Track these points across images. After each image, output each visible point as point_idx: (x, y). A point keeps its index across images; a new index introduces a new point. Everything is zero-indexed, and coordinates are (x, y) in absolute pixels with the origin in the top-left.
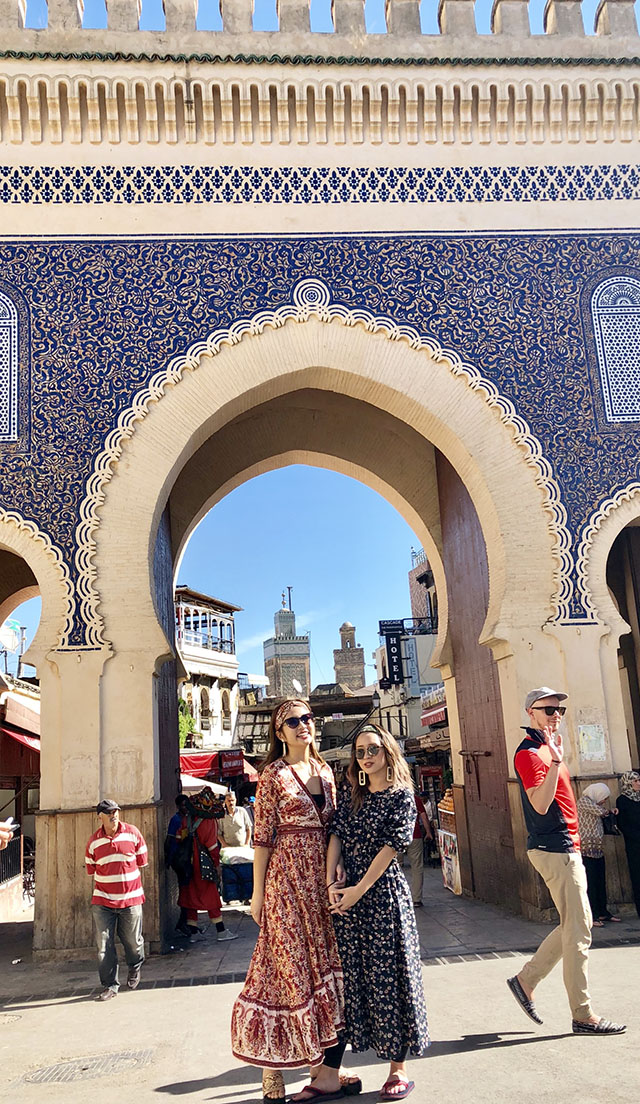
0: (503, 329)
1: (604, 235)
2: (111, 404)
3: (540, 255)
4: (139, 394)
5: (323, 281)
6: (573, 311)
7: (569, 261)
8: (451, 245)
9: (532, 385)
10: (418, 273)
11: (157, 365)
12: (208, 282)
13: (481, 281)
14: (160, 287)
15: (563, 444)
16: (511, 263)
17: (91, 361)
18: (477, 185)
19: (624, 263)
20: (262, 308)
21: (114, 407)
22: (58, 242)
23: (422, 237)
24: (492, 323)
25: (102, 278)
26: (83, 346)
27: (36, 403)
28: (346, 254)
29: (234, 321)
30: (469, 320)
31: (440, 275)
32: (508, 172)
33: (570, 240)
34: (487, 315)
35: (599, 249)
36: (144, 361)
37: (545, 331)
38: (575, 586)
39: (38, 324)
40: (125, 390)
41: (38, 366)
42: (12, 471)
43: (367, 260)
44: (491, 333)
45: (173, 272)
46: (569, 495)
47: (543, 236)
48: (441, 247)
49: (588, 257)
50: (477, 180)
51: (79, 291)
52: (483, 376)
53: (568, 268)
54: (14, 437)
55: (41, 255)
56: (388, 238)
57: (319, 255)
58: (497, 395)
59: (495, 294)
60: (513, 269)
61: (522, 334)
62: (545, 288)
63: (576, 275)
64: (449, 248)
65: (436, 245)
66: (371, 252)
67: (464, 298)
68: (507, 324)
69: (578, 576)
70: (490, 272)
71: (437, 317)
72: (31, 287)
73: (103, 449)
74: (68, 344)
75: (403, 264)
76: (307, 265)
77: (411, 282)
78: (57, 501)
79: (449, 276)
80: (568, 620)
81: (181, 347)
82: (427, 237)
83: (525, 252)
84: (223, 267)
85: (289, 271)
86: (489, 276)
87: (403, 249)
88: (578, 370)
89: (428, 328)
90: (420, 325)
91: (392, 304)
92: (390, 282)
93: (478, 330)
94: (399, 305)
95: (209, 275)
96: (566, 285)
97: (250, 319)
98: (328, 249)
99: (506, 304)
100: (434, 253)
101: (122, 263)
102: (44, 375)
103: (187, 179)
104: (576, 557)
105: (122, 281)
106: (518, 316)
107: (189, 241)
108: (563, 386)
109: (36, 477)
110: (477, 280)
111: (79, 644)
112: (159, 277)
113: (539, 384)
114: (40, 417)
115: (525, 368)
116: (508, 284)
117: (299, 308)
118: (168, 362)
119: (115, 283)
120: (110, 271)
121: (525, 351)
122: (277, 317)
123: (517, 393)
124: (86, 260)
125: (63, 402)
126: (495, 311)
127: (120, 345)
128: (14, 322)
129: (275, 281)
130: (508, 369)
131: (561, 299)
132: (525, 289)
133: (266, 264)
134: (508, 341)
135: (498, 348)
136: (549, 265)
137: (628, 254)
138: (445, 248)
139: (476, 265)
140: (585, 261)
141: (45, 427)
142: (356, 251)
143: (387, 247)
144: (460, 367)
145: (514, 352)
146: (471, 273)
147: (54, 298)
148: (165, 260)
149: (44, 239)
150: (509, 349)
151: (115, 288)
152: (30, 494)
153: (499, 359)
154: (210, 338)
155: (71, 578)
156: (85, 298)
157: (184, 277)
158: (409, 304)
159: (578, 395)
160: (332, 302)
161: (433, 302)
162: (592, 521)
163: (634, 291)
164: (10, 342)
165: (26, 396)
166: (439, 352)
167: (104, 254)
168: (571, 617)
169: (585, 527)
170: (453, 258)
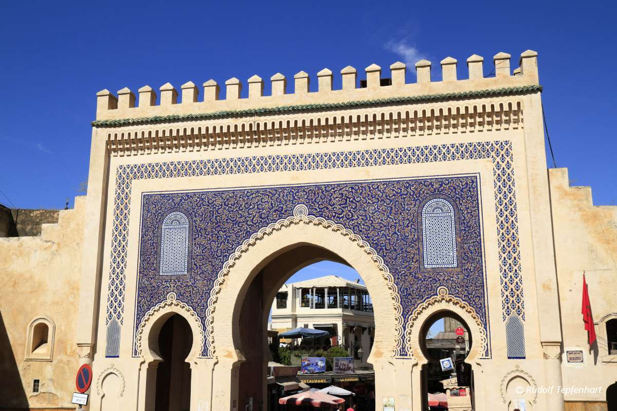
0: (381, 225)
1: (431, 179)
2: (221, 259)
3: (401, 190)
4: (231, 255)
5: (306, 205)
6: (414, 216)
7: (414, 192)
8: (361, 187)
9: (392, 251)
10: (346, 200)
11: (239, 243)
12: (260, 207)
13: (373, 203)
14: (241, 210)
15: (403, 277)
16: (387, 194)
17: (215, 242)
18: (375, 158)
19: (440, 192)
20: (280, 217)
21: (222, 261)
22: (205, 192)
23: (349, 183)
24: (376, 222)
25: (220, 207)
26: (212, 235)
27: (194, 259)
28: (316, 193)
29: (270, 223)
30: (367, 221)
31: (356, 201)
32: (389, 151)
33: (415, 182)
34: (374, 219)
35: (429, 185)
36: (234, 241)
37: (400, 225)
38: (403, 342)
39: (196, 227)
40: (226, 254)
41: (195, 244)
42: (184, 286)
43: (325, 195)
44: (376, 227)
45: (247, 203)
46: (404, 301)
47: (403, 181)
48: (357, 188)
49: (423, 190)
50: (375, 155)
51: (211, 212)
52: (371, 246)
53: (413, 195)
54: (186, 273)
55: (198, 198)
56: (334, 185)
57: (305, 193)
58: (376, 255)
59: (379, 209)
60: (388, 197)
61: (389, 227)
62: (401, 205)
63: (416, 198)
64: (361, 188)
65: (355, 187)
66: (327, 191)
67: (365, 211)
68: (383, 222)
69: (405, 337)
70: (378, 199)
71: (353, 220)
72: (194, 211)
73: (217, 278)
74: (206, 234)
75: (340, 196)
76: (300, 198)
77: (343, 204)
78: (200, 299)
79: (359, 201)
80: (399, 357)
81: (248, 235)
82: (351, 183)
83: (394, 189)
84: (266, 200)
85: (292, 201)
86: (377, 201)
87: (341, 189)
88: (413, 243)
89: (348, 225)
90: (345, 223)
91: (334, 214)
92: (334, 204)
93: (370, 226)
94: (337, 215)
95: (260, 204)
96: (411, 204)
97: (275, 222)
98: (309, 191)
99: (384, 214)
100: (353, 190)
101: (227, 200)
102: (197, 248)
103: (254, 162)
104: (405, 328)
105: (227, 208)
106: (389, 219)
107: (253, 189)
108: (406, 251)
109: (193, 289)
110: (371, 203)
111: (204, 356)
112: (241, 205)
113: (395, 250)
114: (195, 265)
115: (389, 243)
116: (385, 204)
117: (295, 217)
118: (243, 241)
119: (225, 209)
120: (223, 204)
121: (390, 235)
122: (286, 222)
123: (385, 254)
124: (214, 199)
125: (203, 259)
126: (378, 217)
127: (225, 234)
128: (187, 226)
129: (286, 206)
130: (382, 243)
131: (408, 210)
132: (393, 206)
133: (283, 199)
134: (383, 230)
135: (378, 233)
136: (404, 194)
137: (442, 188)
138: (359, 188)
139: (372, 196)
140: (422, 192)
141: (196, 269)
143: (333, 189)
144: (361, 242)
145: (385, 236)
146: (369, 199)
147: (202, 216)
148: (244, 198)
149: (199, 191)
150: (383, 234)
151: (225, 211)
152: (190, 296)
153: (378, 239)
154: (259, 231)
155: (203, 330)
156: (213, 216)
157: (251, 205)
158: (341, 214)
159: (412, 255)
160: (309, 214)
161: (352, 213)
162: (413, 312)
163: (444, 206)
164: (185, 234)
165: (191, 256)
166: (353, 236)
167: (221, 196)
168: (400, 355)
169: (410, 315)
170: (362, 193)
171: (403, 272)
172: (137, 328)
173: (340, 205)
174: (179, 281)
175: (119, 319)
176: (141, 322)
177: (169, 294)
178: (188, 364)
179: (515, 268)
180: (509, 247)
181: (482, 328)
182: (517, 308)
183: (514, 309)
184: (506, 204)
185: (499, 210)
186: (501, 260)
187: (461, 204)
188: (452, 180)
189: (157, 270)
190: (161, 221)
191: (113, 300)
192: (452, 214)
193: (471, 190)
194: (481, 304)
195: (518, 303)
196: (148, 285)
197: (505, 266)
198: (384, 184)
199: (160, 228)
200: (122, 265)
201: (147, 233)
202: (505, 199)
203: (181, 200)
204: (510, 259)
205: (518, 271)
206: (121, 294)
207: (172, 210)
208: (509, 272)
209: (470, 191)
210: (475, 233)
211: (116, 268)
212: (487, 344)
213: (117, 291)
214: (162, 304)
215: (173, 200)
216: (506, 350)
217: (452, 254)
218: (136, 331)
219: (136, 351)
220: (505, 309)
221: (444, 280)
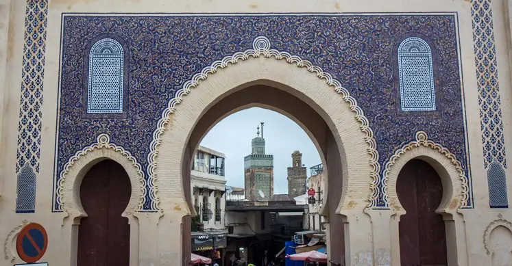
0: (354, 63)
1: (407, 15)
2: (165, 96)
3: (374, 26)
4: (178, 91)
5: (268, 38)
6: (388, 54)
7: (388, 29)
8: (330, 20)
9: (366, 91)
10: (314, 34)
11: (187, 78)
12: (213, 37)
13: (344, 39)
14: (190, 40)
15: (379, 121)
16: (360, 30)
17: (157, 75)
19: (416, 30)
20: (237, 50)
22: (144, 16)
23: (318, 16)
24: (348, 60)
25: (163, 35)
26: (154, 68)
27: (131, 95)
28: (279, 24)
29: (224, 57)
30: (337, 58)
31: (324, 35)
33: (390, 18)
34: (346, 56)
35: (404, 23)
36: (181, 75)
37: (374, 64)
38: (380, 191)
39: (133, 57)
40: (172, 89)
42: (119, 127)
43: (289, 27)
44: (347, 65)
45: (197, 32)
46: (380, 146)
47: (377, 16)
48: (326, 21)
49: (398, 27)
51: (152, 41)
52: (342, 86)
53: (388, 32)
54: (121, 111)
55: (135, 23)
56: (300, 16)
57: (266, 24)
58: (349, 96)
59: (350, 45)
60: (360, 33)
61: (363, 65)
62: (376, 42)
63: (391, 36)
65: (323, 20)
66: (291, 23)
67: (336, 47)
68: (356, 60)
69: (382, 186)
70: (349, 34)
71: (321, 57)
72: (130, 38)
73: (161, 117)
75: (306, 29)
76: (260, 29)
77: (310, 39)
78: (139, 142)
80: (376, 207)
81: (199, 69)
83: (367, 24)
84: (220, 30)
85: (251, 32)
86: (348, 36)
87: (307, 22)
88: (389, 84)
89: (317, 61)
90: (313, 60)
91: (300, 49)
92: (300, 38)
93: (341, 63)
94: (303, 50)
95: (213, 34)
96: (386, 41)
97: (232, 56)
98: (271, 22)
99: (356, 50)
100: (322, 24)
101: (172, 27)
102: (135, 81)
104: (381, 177)
105: (173, 36)
106: (361, 56)
107: (204, 16)
108: (381, 92)
109: (131, 130)
110: (342, 38)
111: (147, 209)
112: (190, 34)
113: (369, 91)
114: (133, 101)
115: (363, 83)
116: (357, 40)
117: (255, 50)
118: (192, 76)
119: (169, 37)
121: (364, 74)
122: (244, 55)
123: (358, 95)
124: (156, 26)
126: (350, 54)
127: (170, 67)
128: (122, 56)
129: (244, 37)
130: (355, 83)
131: (383, 48)
132: (366, 43)
133: (240, 29)
134: (356, 69)
135: (350, 72)
136: (378, 31)
137: (418, 26)
138: (328, 21)
139: (342, 30)
140: (396, 29)
141: (135, 106)
142: (284, 22)
143: (299, 21)
144: (331, 81)
145: (358, 74)
146: (339, 34)
147: (140, 44)
148: (193, 26)
149: (136, 15)
150: (356, 73)
151: (169, 40)
152: (127, 138)
153: (350, 78)
154: (212, 65)
155: (145, 178)
156: (155, 44)
157: (201, 34)
158: (308, 49)
159: (388, 97)
160: (271, 48)
161: (320, 49)
162: (391, 159)
163: (420, 45)
164: (120, 65)
165: (127, 92)
166: (321, 74)
167: (164, 23)
168: (377, 205)
169: (387, 162)
170: (331, 26)
171: (379, 115)
172: (58, 176)
173: (307, 39)
174: (112, 121)
175: (33, 165)
176: (63, 169)
177: (100, 136)
178: (126, 219)
179: (495, 113)
180: (489, 91)
181: (464, 176)
182: (498, 155)
183: (495, 156)
184: (485, 46)
185: (478, 52)
186: (481, 105)
187: (439, 44)
188: (429, 18)
189: (84, 106)
190: (88, 48)
191: (25, 143)
192: (430, 54)
193: (449, 29)
194: (461, 150)
195: (499, 149)
196: (72, 124)
197: (485, 110)
198: (355, 19)
199: (86, 57)
200: (37, 100)
201: (69, 62)
202: (484, 41)
203: (113, 25)
204: (490, 104)
205: (498, 117)
206: (35, 135)
207: (102, 35)
208: (489, 118)
209: (448, 31)
210: (454, 76)
211: (28, 104)
212: (469, 193)
213: (30, 131)
214: (91, 148)
215: (103, 24)
216: (488, 199)
217: (430, 97)
218: (57, 180)
219: (57, 205)
220: (486, 156)
221: (422, 124)
